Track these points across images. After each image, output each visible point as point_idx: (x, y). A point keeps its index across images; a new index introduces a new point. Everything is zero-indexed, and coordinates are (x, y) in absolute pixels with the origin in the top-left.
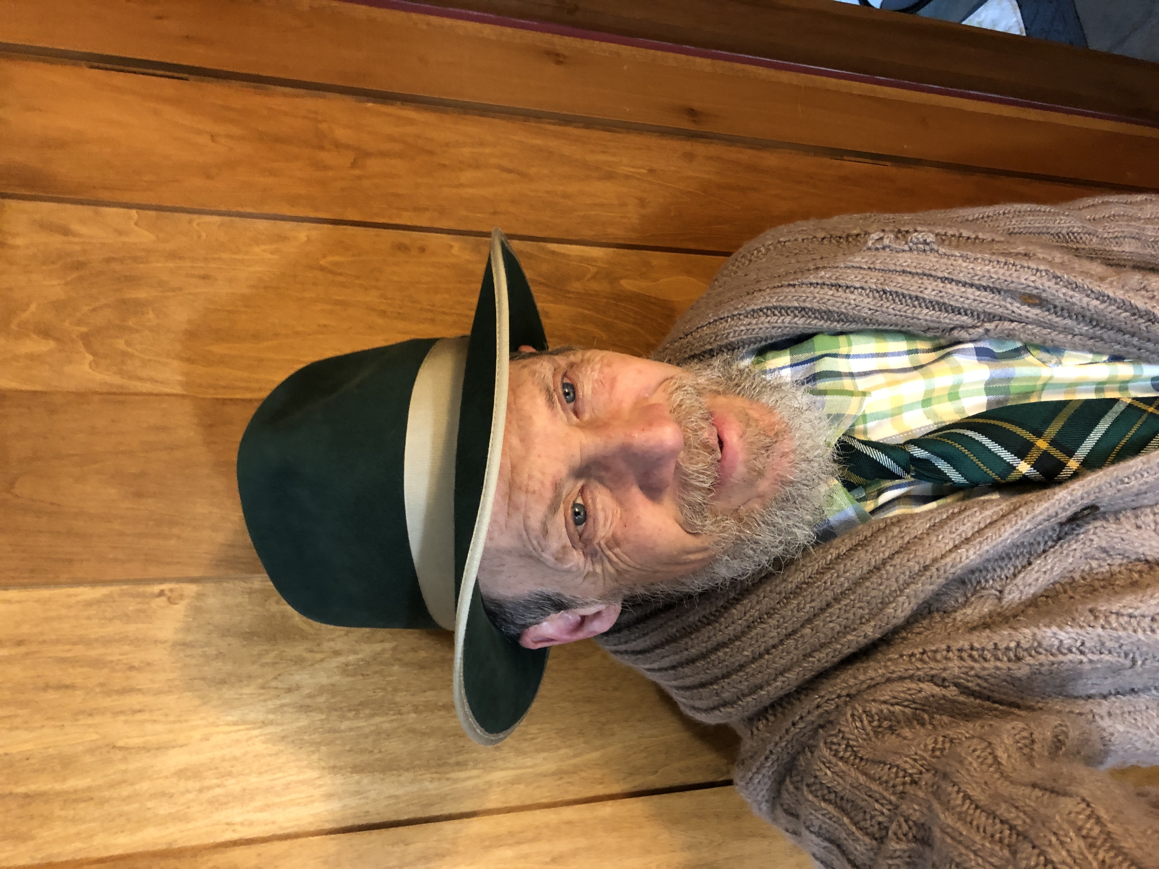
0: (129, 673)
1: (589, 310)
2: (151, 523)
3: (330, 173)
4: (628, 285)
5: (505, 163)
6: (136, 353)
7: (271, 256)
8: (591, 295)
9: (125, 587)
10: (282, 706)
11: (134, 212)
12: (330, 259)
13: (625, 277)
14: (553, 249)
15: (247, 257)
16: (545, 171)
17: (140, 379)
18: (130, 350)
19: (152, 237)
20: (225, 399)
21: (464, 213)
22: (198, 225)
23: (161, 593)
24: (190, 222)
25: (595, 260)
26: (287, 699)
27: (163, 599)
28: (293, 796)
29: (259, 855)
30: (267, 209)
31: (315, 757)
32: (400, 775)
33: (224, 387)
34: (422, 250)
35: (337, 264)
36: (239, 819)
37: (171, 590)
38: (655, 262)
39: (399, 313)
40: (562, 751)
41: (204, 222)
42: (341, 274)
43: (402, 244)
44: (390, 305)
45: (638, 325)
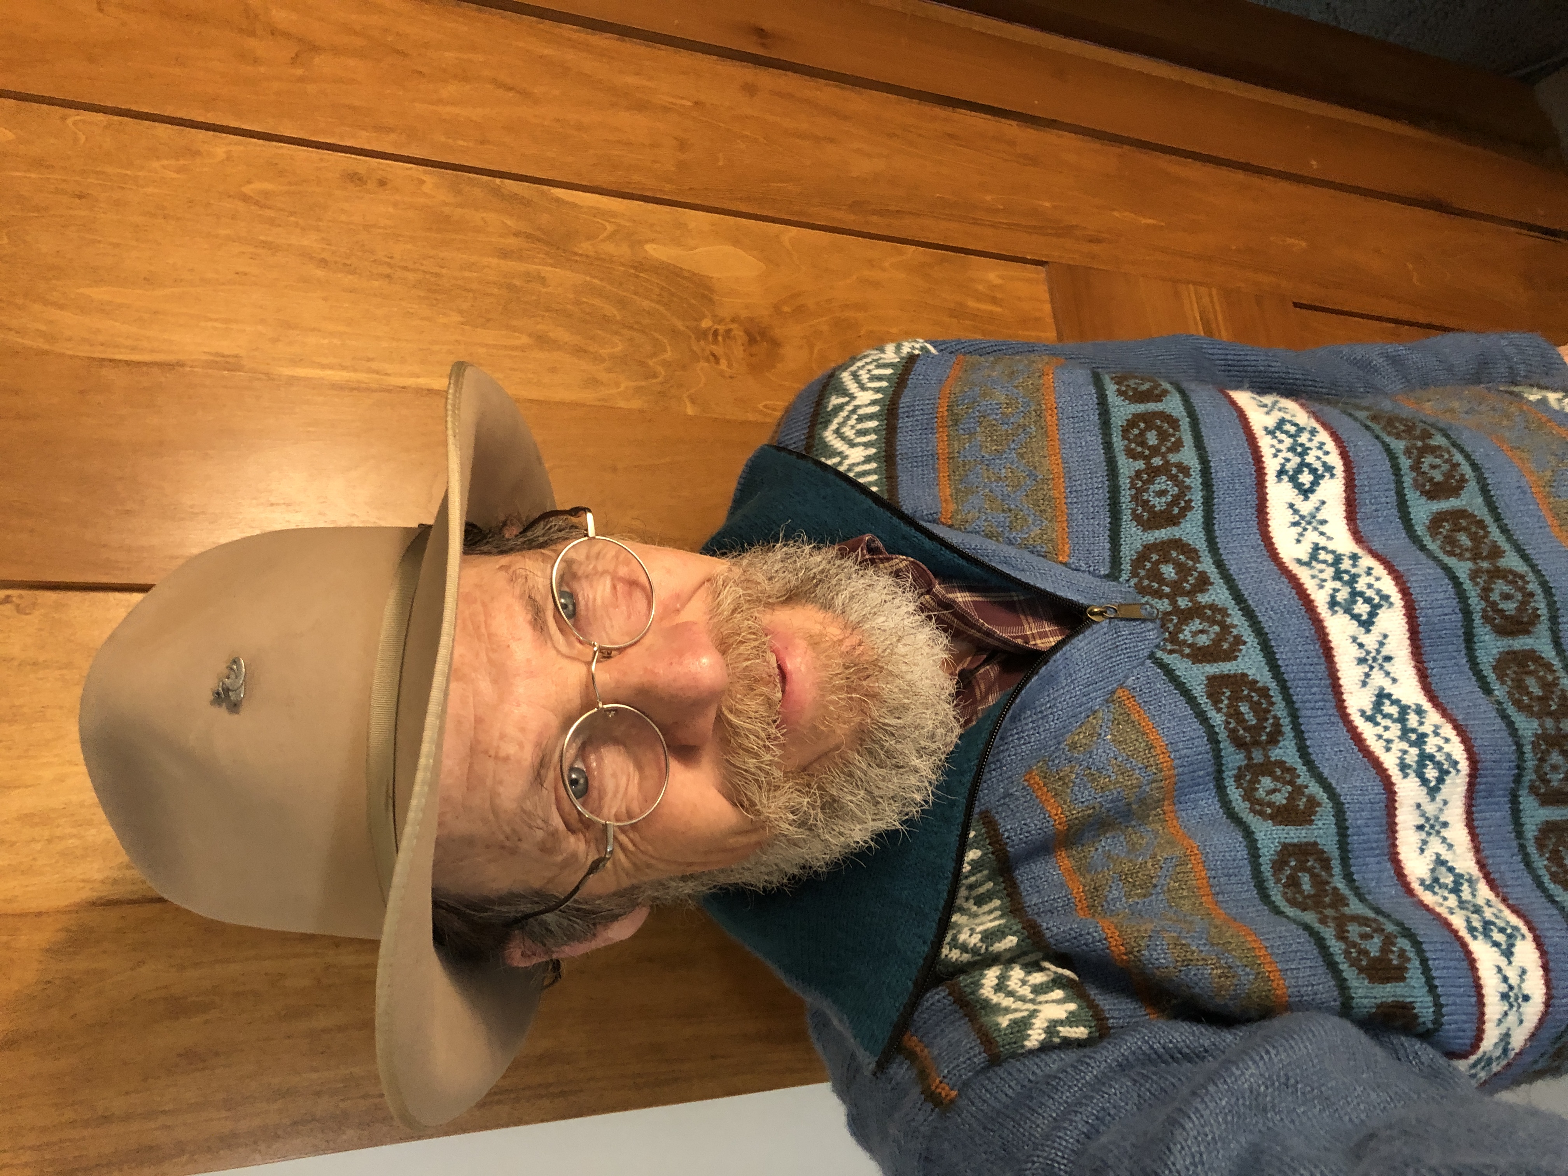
1: (601, 280)
3: (262, 69)
4: (656, 251)
5: (503, 75)
7: (173, 175)
8: (603, 260)
12: (258, 186)
13: (653, 241)
14: (559, 196)
15: (140, 173)
16: (557, 92)
19: (10, 135)
20: (103, 359)
21: (443, 139)
22: (74, 123)
23: (7, 600)
24: (64, 118)
25: (614, 215)
27: (9, 606)
29: (123, 918)
33: (102, 344)
34: (382, 183)
35: (265, 193)
37: (21, 597)
38: (694, 226)
39: (345, 264)
41: (83, 121)
42: (270, 208)
43: (356, 174)
44: (333, 253)
45: (665, 305)
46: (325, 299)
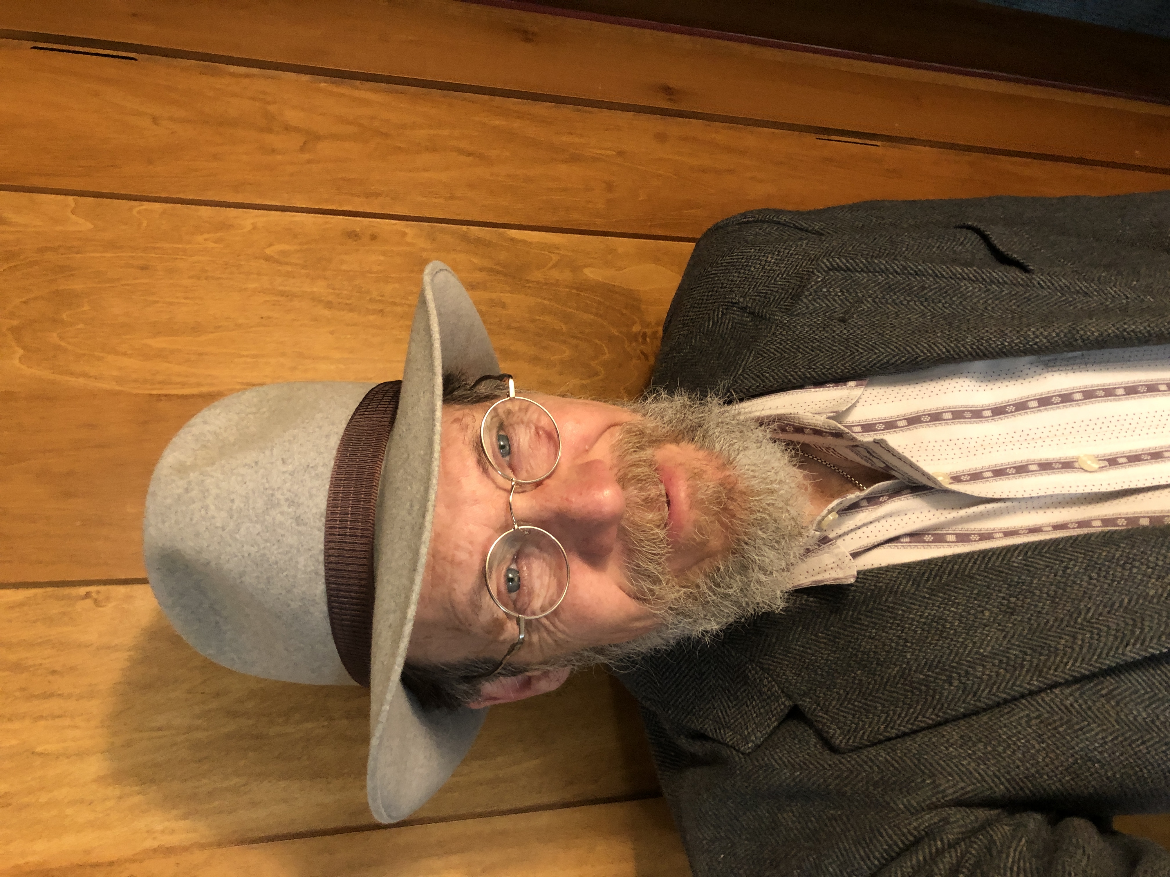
0: (50, 677)
1: (550, 300)
2: (78, 523)
3: (279, 157)
4: (591, 274)
5: (464, 145)
6: (70, 348)
7: (213, 245)
8: (552, 284)
9: (49, 589)
10: (210, 711)
11: (71, 198)
12: (277, 247)
13: (589, 266)
14: (514, 236)
15: (189, 246)
16: (508, 154)
17: (72, 374)
18: (63, 344)
19: (90, 226)
20: (159, 395)
21: (420, 198)
22: (139, 212)
23: (88, 595)
24: (131, 209)
25: (556, 247)
26: (214, 705)
27: (89, 601)
28: (216, 804)
29: (178, 864)
30: (209, 196)
31: (242, 763)
32: (329, 783)
33: (160, 383)
34: (373, 237)
35: (283, 253)
36: (159, 827)
37: (98, 592)
38: (620, 250)
39: (347, 304)
40: (499, 759)
41: (145, 210)
42: (287, 264)
43: (354, 231)
44: (338, 295)
45: (601, 316)
46: (332, 333)
